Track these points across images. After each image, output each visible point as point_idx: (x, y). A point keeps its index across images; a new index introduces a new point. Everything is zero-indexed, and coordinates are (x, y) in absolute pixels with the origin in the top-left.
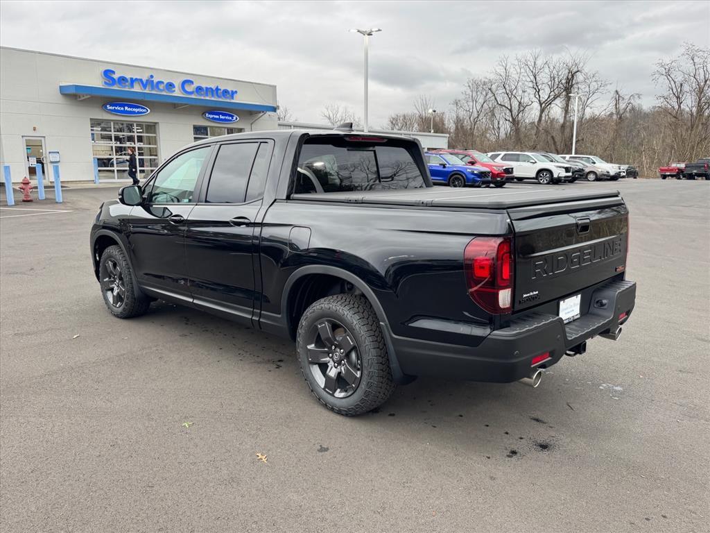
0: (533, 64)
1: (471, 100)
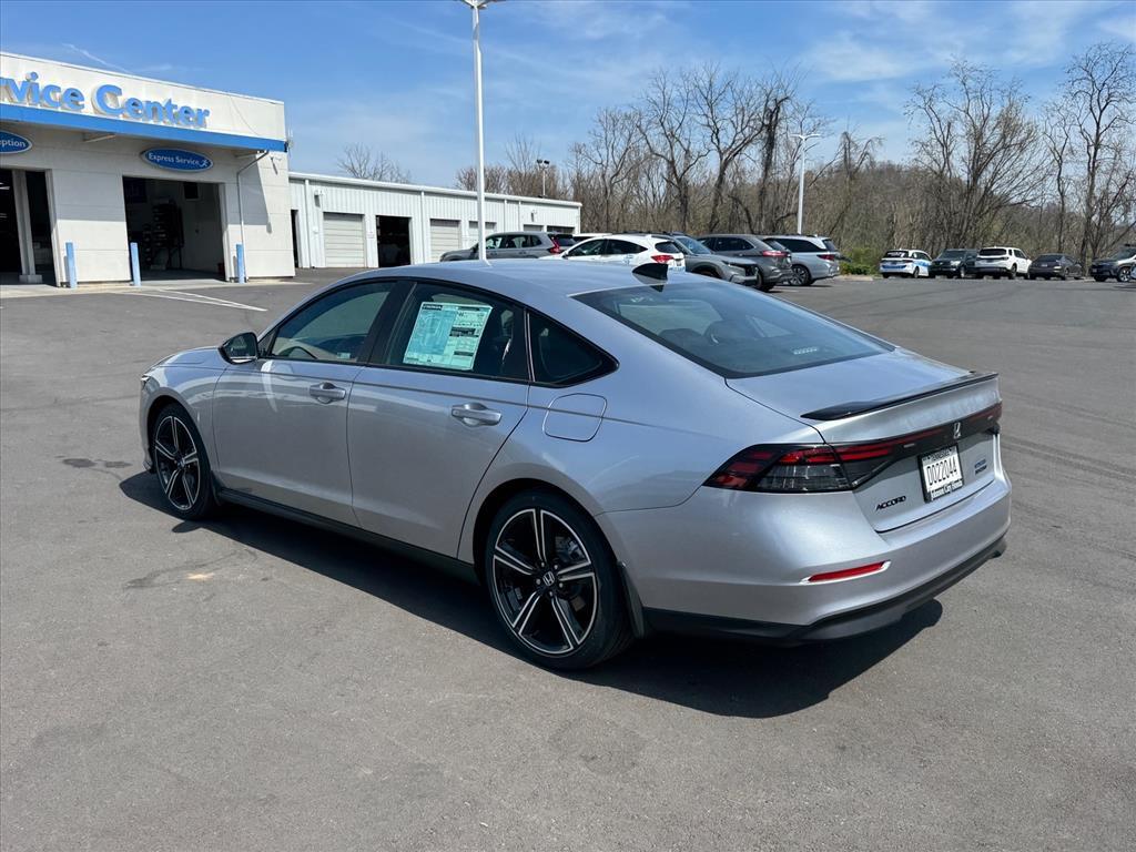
0: (708, 86)
1: (603, 145)
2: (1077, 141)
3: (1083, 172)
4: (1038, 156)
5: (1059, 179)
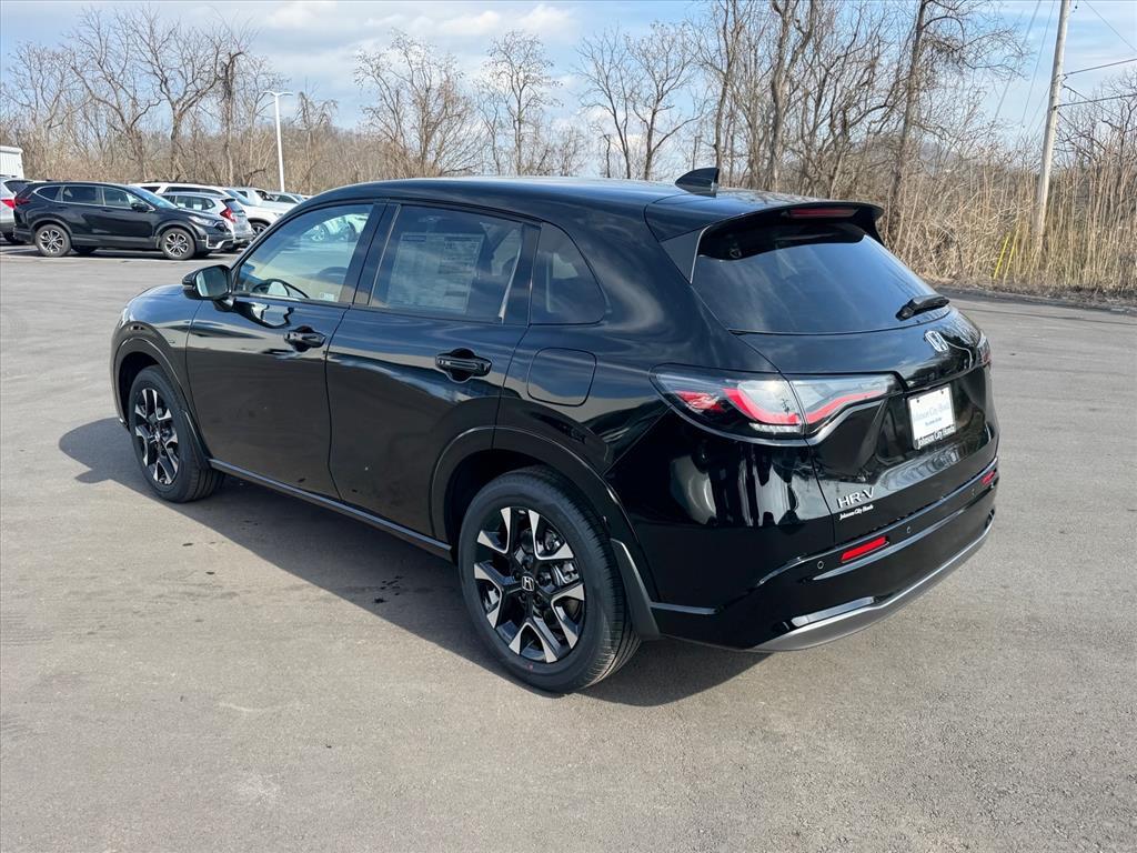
0: (148, 32)
1: (29, 84)
2: (504, 115)
3: (512, 144)
4: (476, 127)
5: (493, 149)
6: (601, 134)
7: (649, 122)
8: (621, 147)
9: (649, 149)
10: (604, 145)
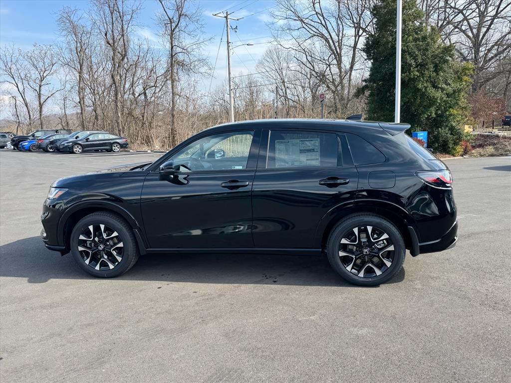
6: (10, 96)
7: (38, 91)
8: (23, 102)
9: (40, 103)
10: (13, 101)
